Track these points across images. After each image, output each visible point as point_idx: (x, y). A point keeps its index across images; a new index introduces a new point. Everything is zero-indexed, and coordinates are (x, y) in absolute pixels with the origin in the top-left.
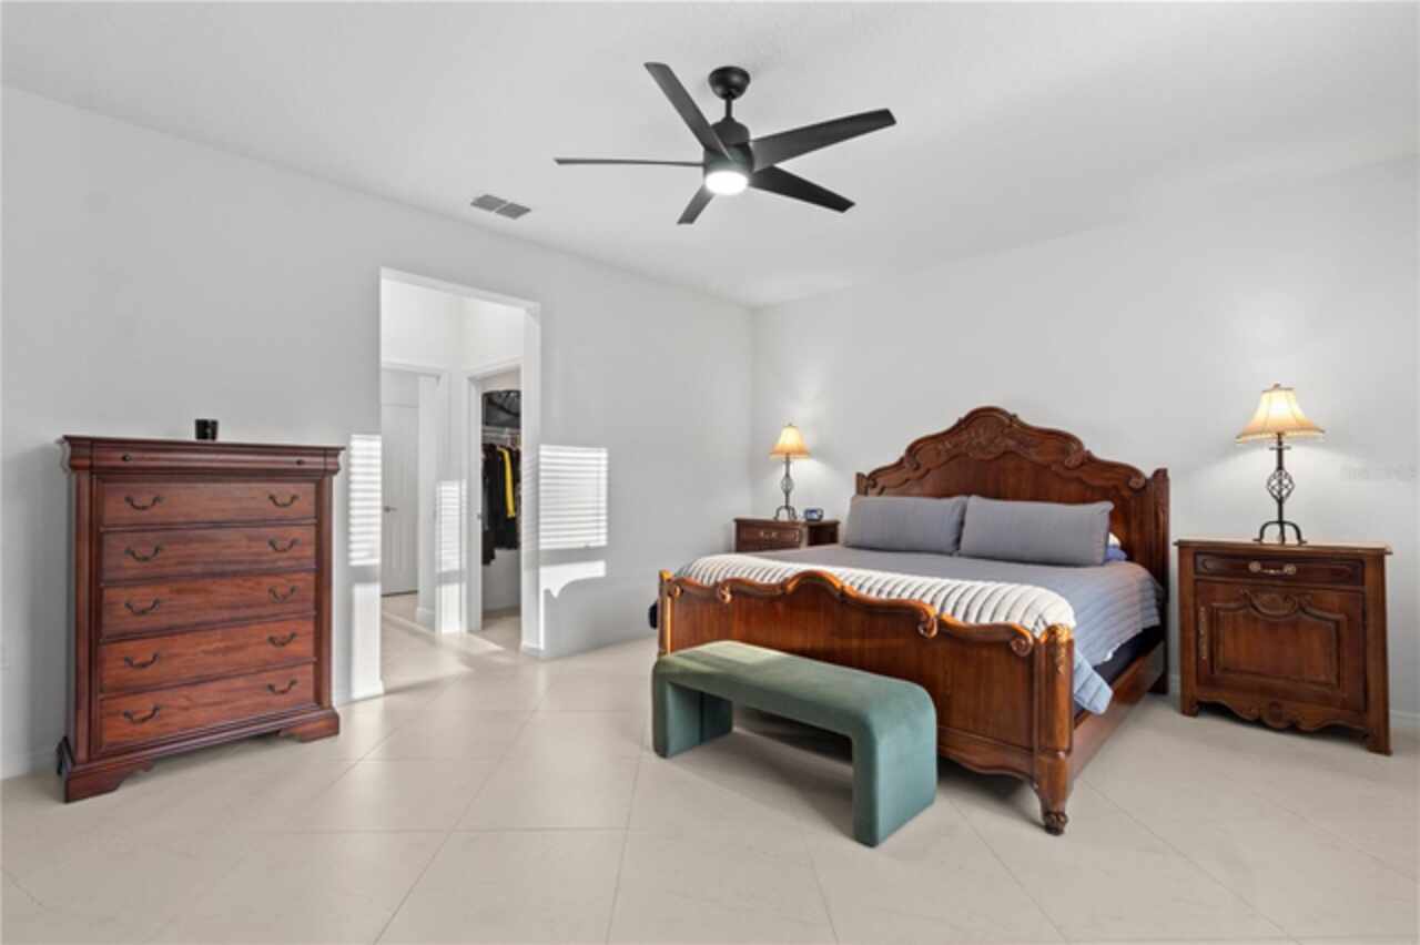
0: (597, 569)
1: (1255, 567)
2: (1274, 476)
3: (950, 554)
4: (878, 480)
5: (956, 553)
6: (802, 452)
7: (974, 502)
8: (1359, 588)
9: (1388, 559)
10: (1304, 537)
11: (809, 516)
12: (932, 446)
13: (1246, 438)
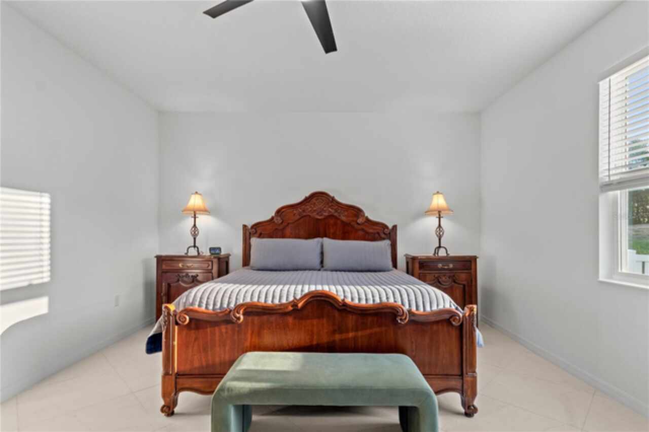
0: (39, 306)
1: (440, 265)
2: (438, 228)
3: (319, 270)
4: (257, 229)
5: (322, 269)
6: (205, 211)
7: (327, 241)
8: (470, 271)
9: (478, 259)
10: (449, 253)
11: (213, 252)
12: (291, 210)
13: (429, 212)
